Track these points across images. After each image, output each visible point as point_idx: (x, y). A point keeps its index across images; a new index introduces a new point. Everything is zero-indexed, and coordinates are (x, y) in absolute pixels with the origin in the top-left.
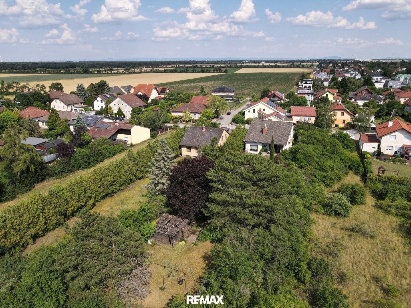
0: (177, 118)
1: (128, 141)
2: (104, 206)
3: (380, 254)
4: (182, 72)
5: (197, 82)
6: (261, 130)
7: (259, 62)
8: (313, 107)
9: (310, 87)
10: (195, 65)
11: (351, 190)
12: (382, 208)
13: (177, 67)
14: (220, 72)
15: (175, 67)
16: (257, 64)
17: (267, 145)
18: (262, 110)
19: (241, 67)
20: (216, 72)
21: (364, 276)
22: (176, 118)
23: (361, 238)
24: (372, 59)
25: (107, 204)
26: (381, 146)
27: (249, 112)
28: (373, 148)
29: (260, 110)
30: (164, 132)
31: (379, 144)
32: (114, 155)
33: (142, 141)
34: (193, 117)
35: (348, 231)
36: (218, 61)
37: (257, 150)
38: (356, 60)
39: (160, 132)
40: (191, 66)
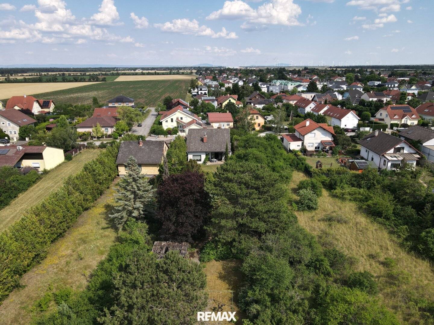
0: (86, 135)
1: (39, 167)
2: (60, 250)
3: (360, 235)
4: (49, 81)
5: (76, 92)
6: (200, 139)
7: (135, 69)
8: (228, 112)
9: (205, 94)
10: (62, 73)
11: (310, 185)
12: (337, 197)
13: (37, 75)
14: (97, 81)
15: (35, 76)
16: (132, 71)
17: (209, 154)
18: (180, 119)
19: (118, 75)
20: (92, 80)
21: (362, 256)
22: (84, 134)
23: (338, 226)
24: (240, 67)
25: (63, 247)
26: (305, 144)
27: (167, 121)
28: (298, 146)
29: (177, 119)
30: (78, 152)
31: (303, 142)
32: (29, 186)
33: (56, 165)
34: (105, 133)
35: (326, 221)
36: (87, 69)
37: (200, 160)
38: (227, 67)
39: (74, 152)
40: (57, 74)
